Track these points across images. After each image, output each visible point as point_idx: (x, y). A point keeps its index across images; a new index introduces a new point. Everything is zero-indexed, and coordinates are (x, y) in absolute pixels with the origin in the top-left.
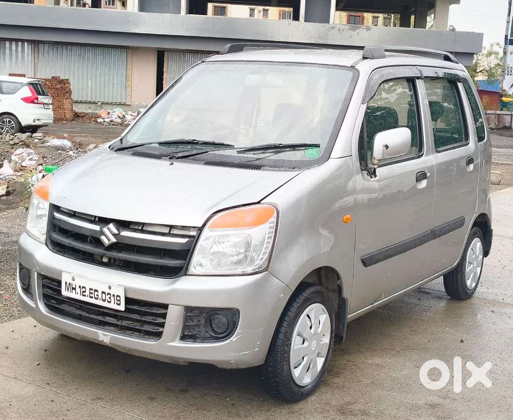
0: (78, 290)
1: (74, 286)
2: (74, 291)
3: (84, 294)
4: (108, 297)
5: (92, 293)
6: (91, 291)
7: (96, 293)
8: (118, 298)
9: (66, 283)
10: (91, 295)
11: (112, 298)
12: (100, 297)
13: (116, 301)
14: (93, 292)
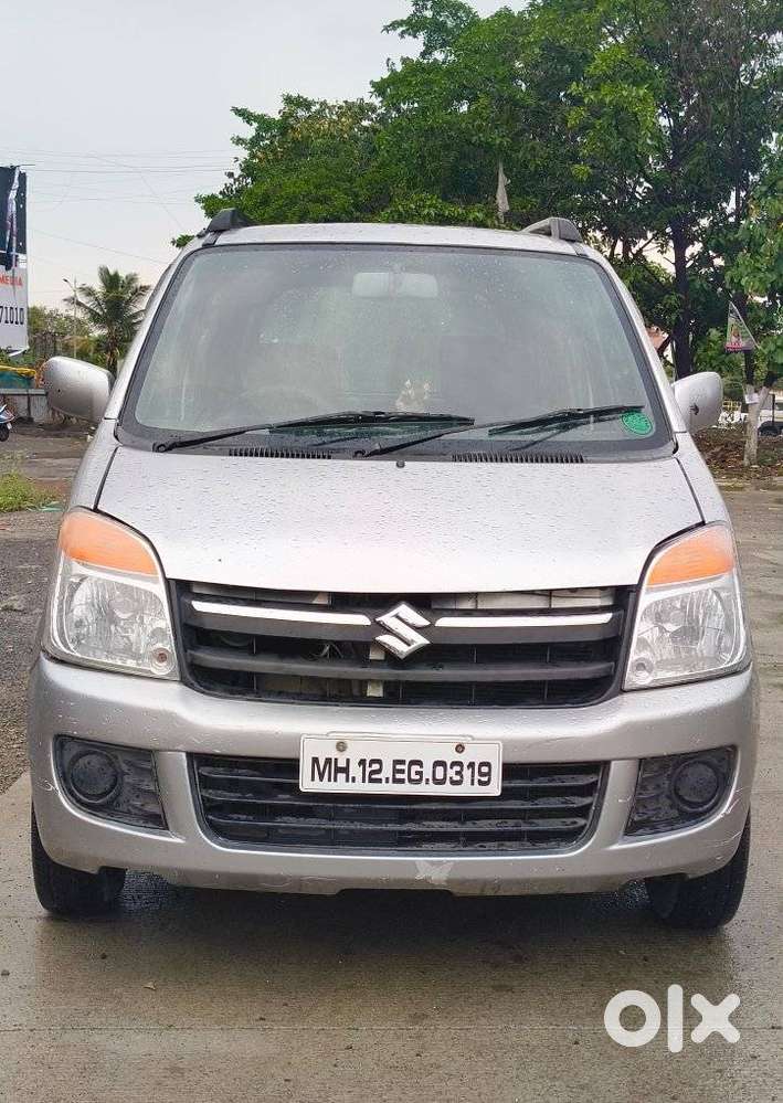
0: (355, 771)
1: (342, 764)
2: (341, 776)
3: (373, 777)
4: (451, 773)
5: (402, 771)
6: (398, 767)
7: (415, 768)
8: (485, 769)
9: (315, 760)
10: (398, 776)
11: (467, 773)
12: (427, 774)
13: (477, 777)
14: (405, 767)
